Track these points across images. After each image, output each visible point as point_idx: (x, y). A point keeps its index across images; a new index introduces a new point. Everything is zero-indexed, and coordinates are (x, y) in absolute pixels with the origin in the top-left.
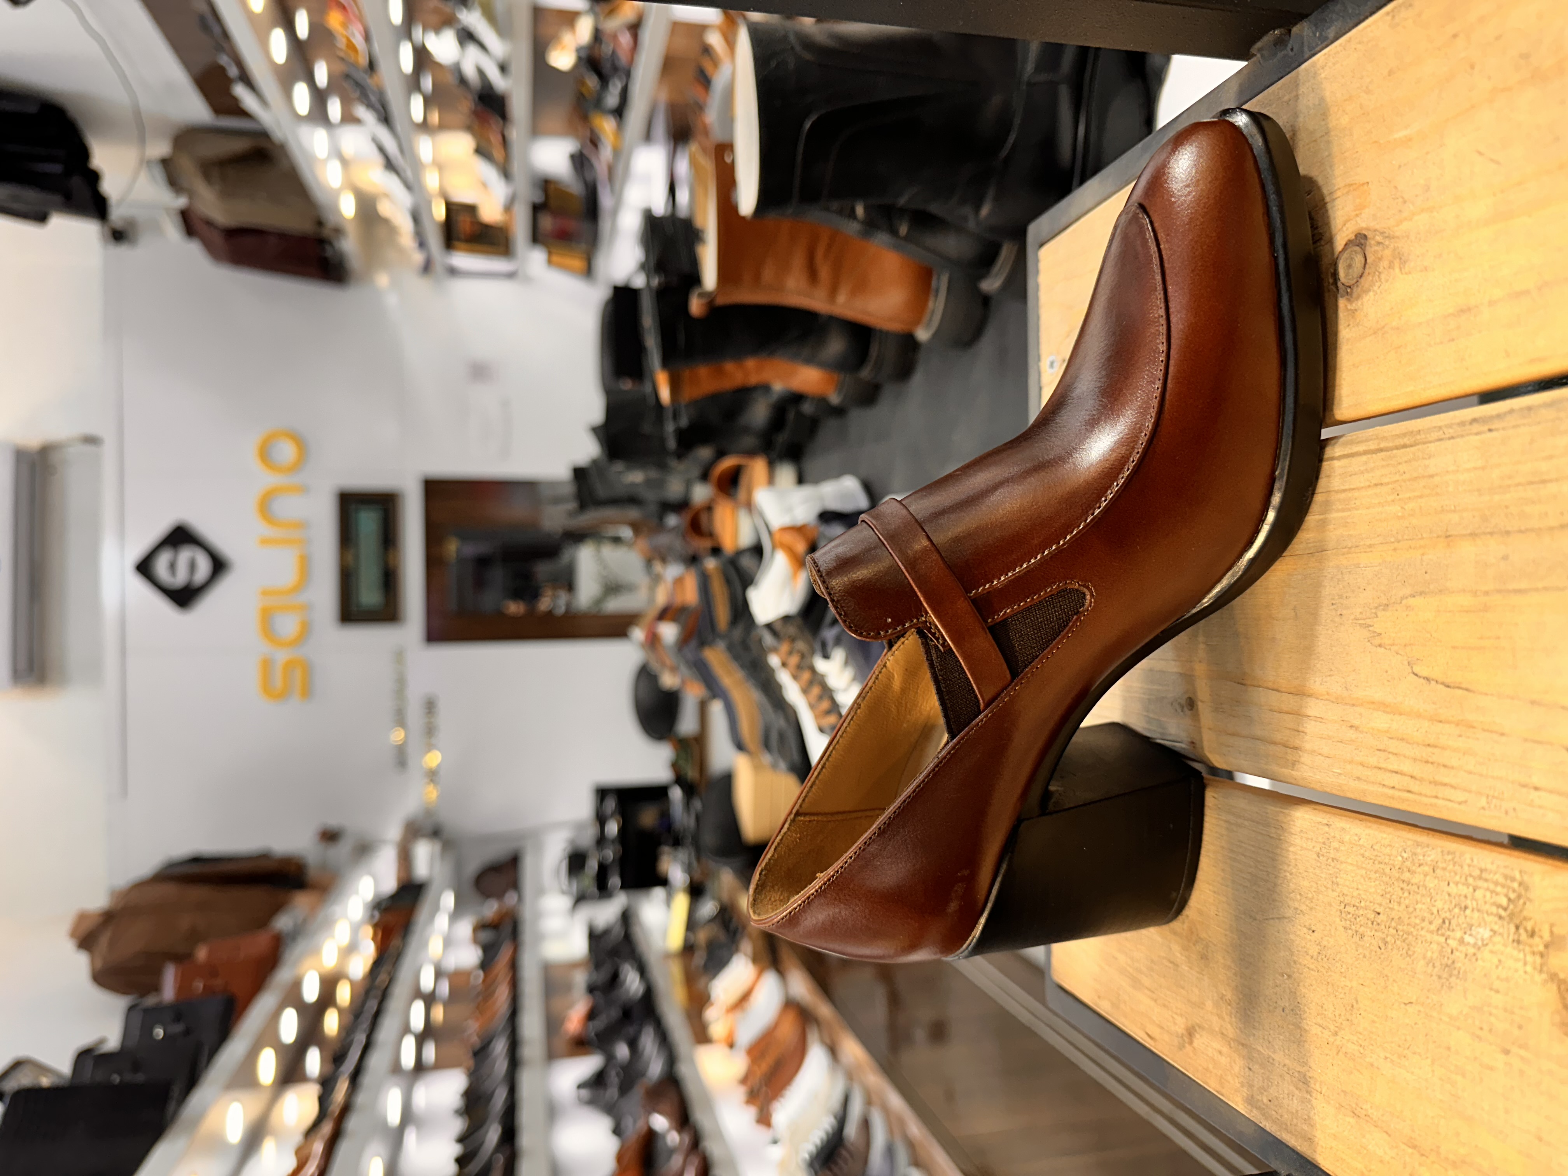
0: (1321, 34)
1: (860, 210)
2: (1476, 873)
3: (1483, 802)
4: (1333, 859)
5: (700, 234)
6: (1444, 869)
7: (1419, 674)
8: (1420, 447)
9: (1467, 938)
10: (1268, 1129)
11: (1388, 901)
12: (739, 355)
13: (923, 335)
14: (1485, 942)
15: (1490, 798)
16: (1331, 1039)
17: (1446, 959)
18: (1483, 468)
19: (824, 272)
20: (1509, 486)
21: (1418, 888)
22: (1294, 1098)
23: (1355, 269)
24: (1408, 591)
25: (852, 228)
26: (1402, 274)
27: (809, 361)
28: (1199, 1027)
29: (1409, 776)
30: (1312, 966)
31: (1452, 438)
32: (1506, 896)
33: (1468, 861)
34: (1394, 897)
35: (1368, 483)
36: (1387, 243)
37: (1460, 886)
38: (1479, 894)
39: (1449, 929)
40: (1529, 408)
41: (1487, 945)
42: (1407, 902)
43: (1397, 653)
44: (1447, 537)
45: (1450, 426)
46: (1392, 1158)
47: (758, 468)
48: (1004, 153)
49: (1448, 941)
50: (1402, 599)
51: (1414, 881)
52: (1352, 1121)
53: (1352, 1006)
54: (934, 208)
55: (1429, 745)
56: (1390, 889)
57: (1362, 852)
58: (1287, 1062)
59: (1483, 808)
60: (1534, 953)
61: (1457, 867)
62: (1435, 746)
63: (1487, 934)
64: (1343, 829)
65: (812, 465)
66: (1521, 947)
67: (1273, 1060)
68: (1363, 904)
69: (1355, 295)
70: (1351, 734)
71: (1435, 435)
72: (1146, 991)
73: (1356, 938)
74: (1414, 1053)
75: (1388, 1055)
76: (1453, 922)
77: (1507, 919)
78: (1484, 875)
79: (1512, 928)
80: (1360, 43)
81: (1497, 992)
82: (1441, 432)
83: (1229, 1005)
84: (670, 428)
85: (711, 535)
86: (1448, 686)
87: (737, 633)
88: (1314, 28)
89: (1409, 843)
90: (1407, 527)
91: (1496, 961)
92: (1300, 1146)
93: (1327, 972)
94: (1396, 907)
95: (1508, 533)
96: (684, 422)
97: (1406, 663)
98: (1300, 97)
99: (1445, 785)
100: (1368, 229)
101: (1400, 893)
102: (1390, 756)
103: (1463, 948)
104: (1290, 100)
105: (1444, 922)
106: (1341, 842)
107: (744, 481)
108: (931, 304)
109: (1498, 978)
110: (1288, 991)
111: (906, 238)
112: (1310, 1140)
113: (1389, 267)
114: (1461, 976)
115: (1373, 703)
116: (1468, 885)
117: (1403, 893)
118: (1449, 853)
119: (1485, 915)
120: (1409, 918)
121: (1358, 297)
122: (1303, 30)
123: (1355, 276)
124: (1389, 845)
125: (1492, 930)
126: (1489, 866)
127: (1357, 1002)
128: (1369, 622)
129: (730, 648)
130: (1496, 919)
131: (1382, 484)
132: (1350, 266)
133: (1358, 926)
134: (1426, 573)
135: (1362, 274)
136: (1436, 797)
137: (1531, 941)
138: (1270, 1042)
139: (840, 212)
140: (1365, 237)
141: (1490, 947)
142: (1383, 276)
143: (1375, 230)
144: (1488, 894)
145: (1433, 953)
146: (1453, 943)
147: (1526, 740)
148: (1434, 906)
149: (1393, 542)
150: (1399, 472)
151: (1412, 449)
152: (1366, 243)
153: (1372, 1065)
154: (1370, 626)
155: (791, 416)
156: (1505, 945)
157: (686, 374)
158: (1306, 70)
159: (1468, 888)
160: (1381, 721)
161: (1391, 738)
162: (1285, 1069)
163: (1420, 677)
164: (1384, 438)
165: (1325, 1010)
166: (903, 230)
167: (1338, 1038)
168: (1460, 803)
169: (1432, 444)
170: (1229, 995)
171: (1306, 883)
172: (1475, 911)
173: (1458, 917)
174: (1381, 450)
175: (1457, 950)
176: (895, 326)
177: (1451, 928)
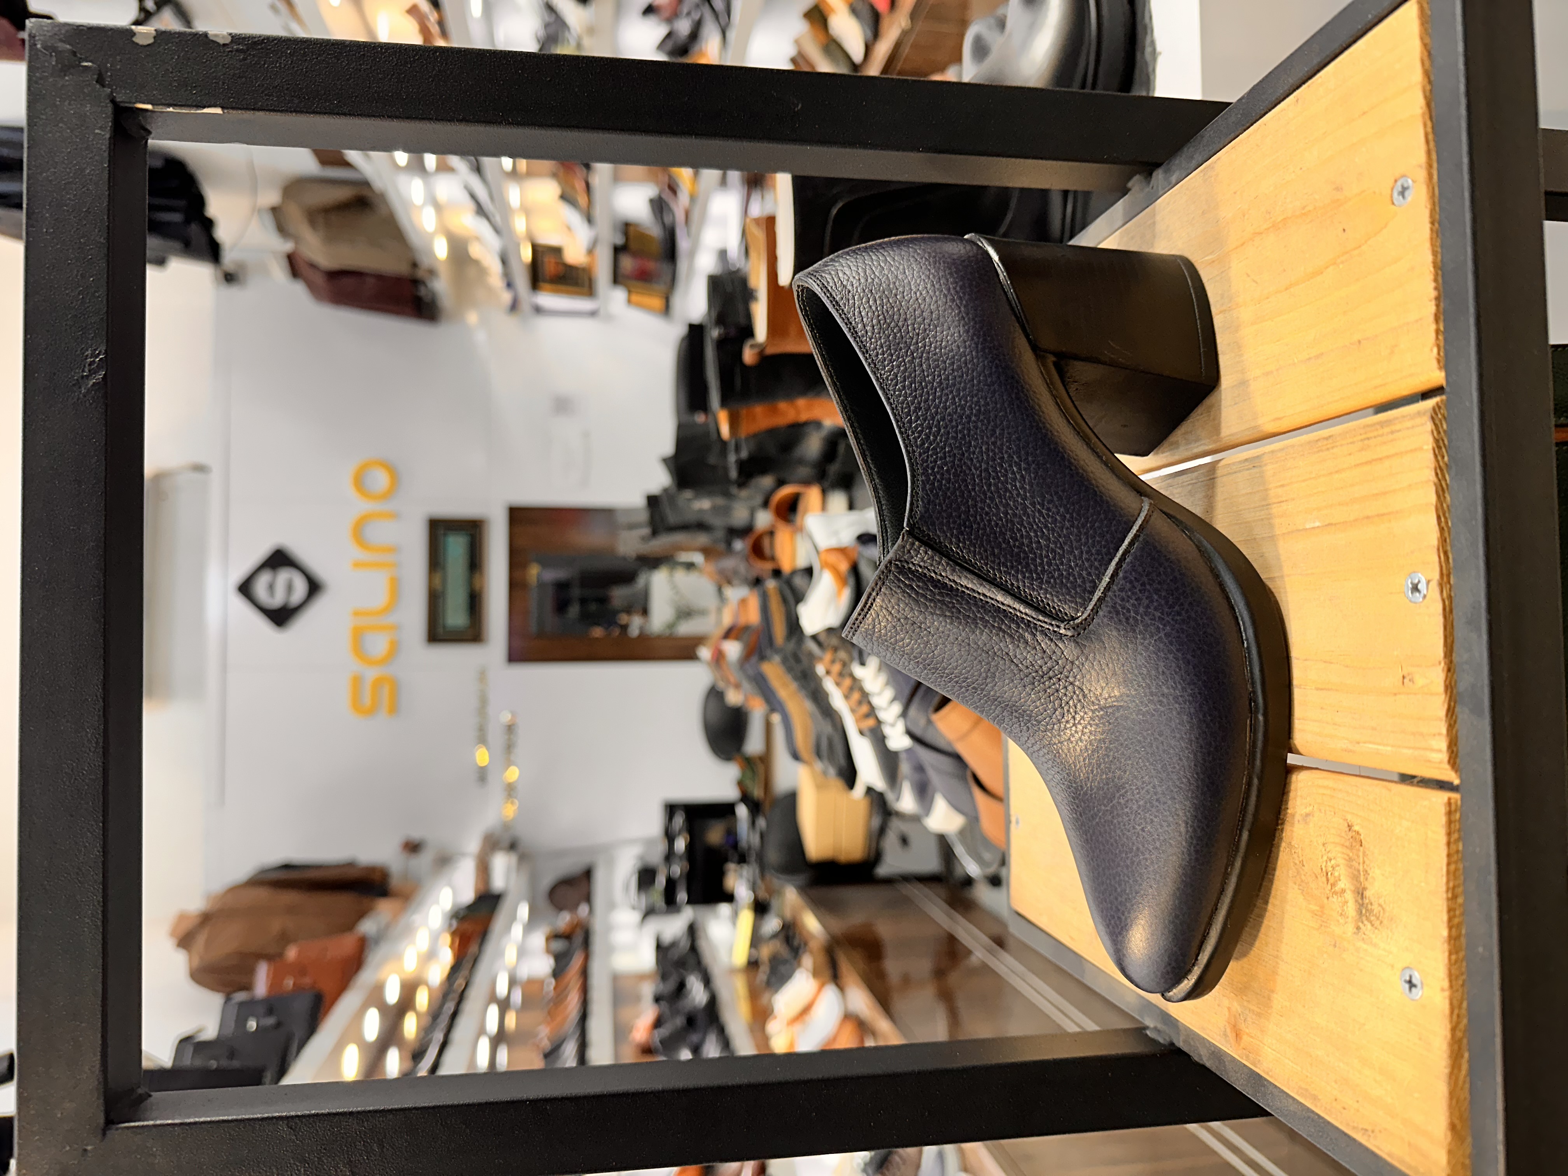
0: (1169, 179)
12: (791, 395)
47: (813, 495)
80: (1187, 189)
85: (773, 558)
87: (791, 646)
88: (1165, 175)
96: (744, 454)
107: (801, 507)
122: (1157, 175)
129: (785, 661)
157: (743, 412)
158: (1159, 205)
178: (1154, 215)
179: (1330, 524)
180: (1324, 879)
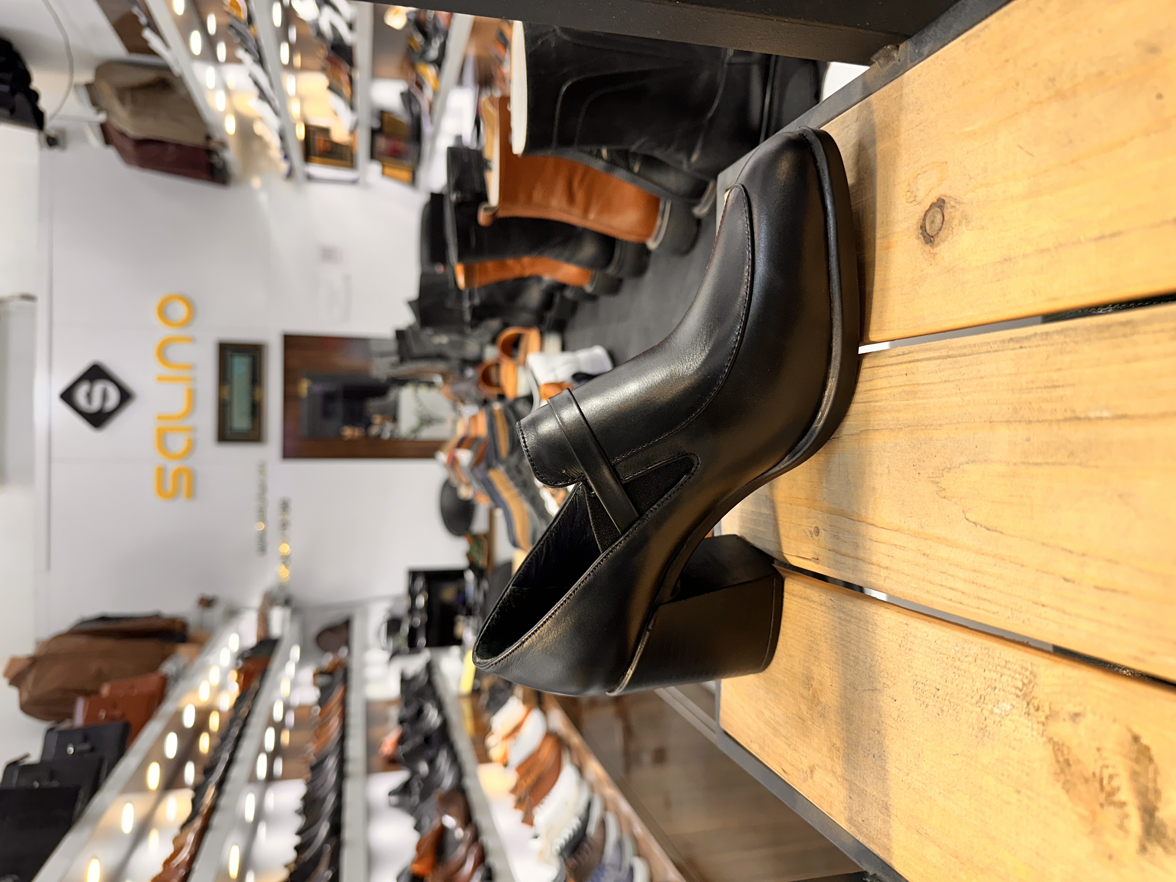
0: (919, 51)
1: (604, 152)
2: (1003, 663)
3: (1009, 613)
4: (910, 650)
5: (488, 163)
6: (982, 660)
7: (970, 519)
8: (975, 356)
9: (996, 710)
10: (861, 841)
11: (945, 681)
12: (517, 254)
13: (652, 245)
14: (1007, 714)
15: (1013, 611)
16: (905, 778)
17: (981, 724)
18: (1016, 374)
19: (580, 196)
20: (1032, 389)
21: (965, 672)
22: (879, 820)
23: (936, 225)
24: (964, 459)
25: (599, 165)
26: (967, 230)
27: (568, 260)
28: (818, 766)
29: (961, 592)
30: (893, 725)
31: (996, 351)
32: (1022, 681)
33: (998, 655)
34: (949, 678)
35: (940, 380)
36: (958, 207)
37: (992, 672)
38: (1004, 678)
39: (984, 703)
40: (1047, 334)
41: (1008, 715)
42: (957, 682)
43: (956, 503)
44: (991, 422)
45: (995, 342)
46: (943, 865)
47: (532, 337)
48: (710, 115)
49: (984, 712)
50: (960, 464)
51: (962, 667)
52: (917, 837)
53: (919, 755)
54: (657, 154)
55: (975, 571)
56: (946, 673)
57: (929, 645)
58: (875, 793)
59: (1009, 618)
60: (1038, 722)
61: (990, 659)
62: (979, 572)
63: (1008, 708)
64: (917, 628)
65: (572, 336)
66: (1030, 717)
67: (866, 791)
68: (928, 682)
69: (936, 243)
70: (923, 560)
71: (985, 349)
72: (783, 739)
73: (924, 706)
74: (959, 790)
75: (941, 791)
76: (986, 698)
77: (1022, 697)
78: (1008, 666)
79: (1025, 705)
80: (944, 60)
81: (1014, 749)
82: (989, 347)
83: (838, 751)
84: (467, 304)
85: (498, 385)
86: (988, 529)
87: (514, 460)
88: (914, 46)
89: (960, 640)
90: (965, 414)
91: (1013, 727)
92: (882, 854)
93: (903, 730)
94: (950, 685)
95: (1030, 422)
96: (477, 301)
97: (961, 511)
98: (904, 96)
99: (985, 600)
100: (946, 196)
101: (953, 675)
102: (949, 577)
103: (991, 717)
104: (897, 97)
105: (981, 698)
106: (915, 637)
107: (522, 345)
108: (658, 222)
109: (1014, 739)
110: (877, 743)
111: (638, 174)
112: (889, 850)
113: (959, 225)
114: (991, 736)
115: (939, 538)
116: (997, 672)
117: (955, 676)
118: (985, 648)
119: (1008, 694)
120: (958, 694)
121: (938, 244)
122: (906, 47)
123: (936, 229)
124: (947, 641)
125: (1012, 705)
126: (1011, 659)
127: (922, 752)
128: (937, 479)
129: (508, 471)
130: (1015, 697)
131: (949, 381)
132: (933, 222)
133: (925, 698)
134: (976, 447)
135: (941, 228)
136: (979, 608)
137: (1036, 713)
138: (864, 779)
139: (590, 153)
140: (944, 201)
141: (1010, 717)
142: (954, 231)
143: (950, 197)
144: (1010, 679)
145: (973, 719)
146: (986, 713)
147: (1037, 571)
148: (974, 686)
149: (954, 424)
150: (961, 373)
151: (971, 357)
152: (944, 206)
153: (931, 797)
154: (939, 483)
155: (557, 299)
156: (1020, 716)
157: (477, 266)
158: (908, 77)
159: (997, 674)
160: (944, 552)
161: (950, 564)
162: (874, 799)
163: (970, 521)
164: (952, 348)
165: (902, 757)
166: (636, 168)
167: (909, 777)
168: (994, 613)
169: (983, 355)
170: (838, 744)
171: (891, 666)
172: (1001, 691)
173: (990, 694)
174: (949, 357)
175: (989, 718)
176: (632, 238)
177: (985, 701)
178: (902, 87)
179: (1124, 417)
180: (1097, 785)
